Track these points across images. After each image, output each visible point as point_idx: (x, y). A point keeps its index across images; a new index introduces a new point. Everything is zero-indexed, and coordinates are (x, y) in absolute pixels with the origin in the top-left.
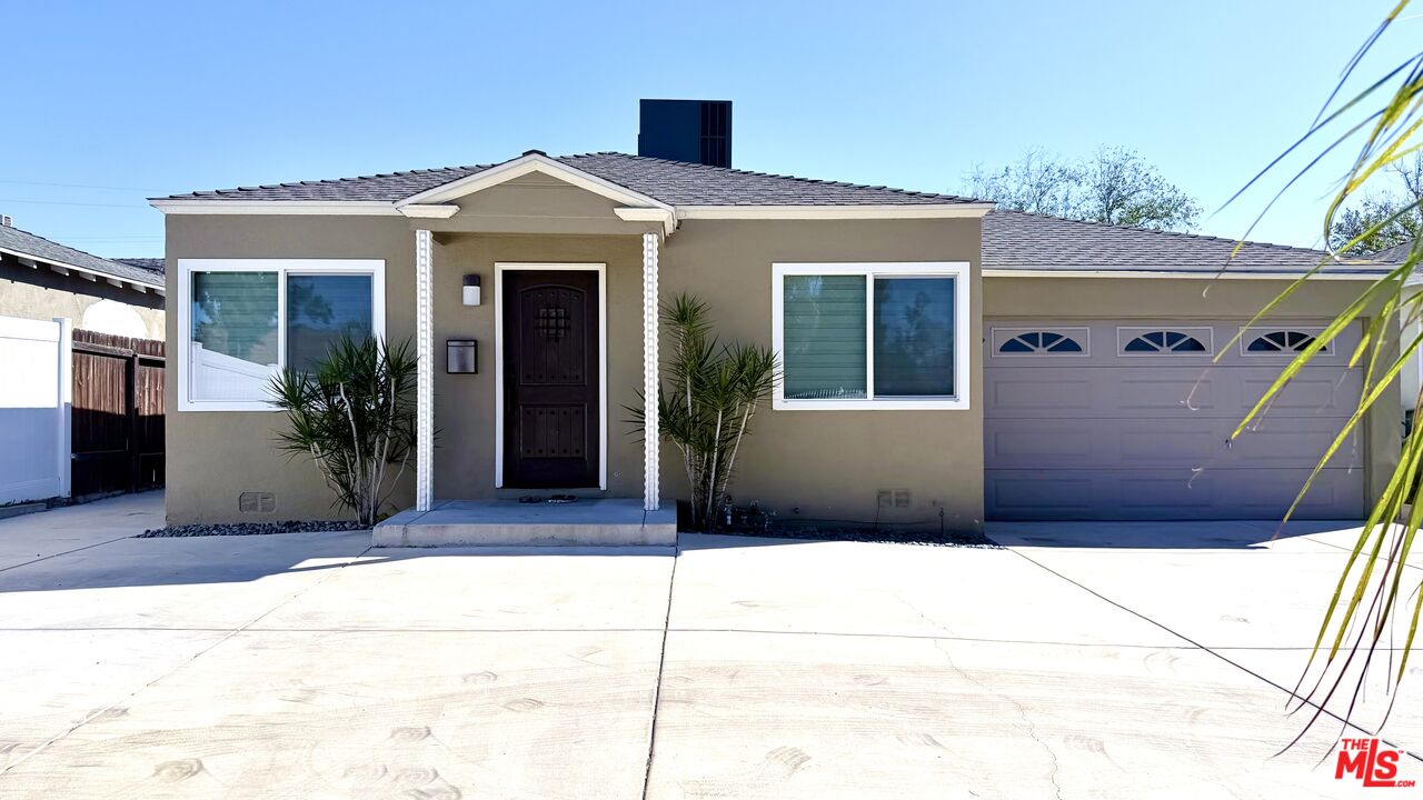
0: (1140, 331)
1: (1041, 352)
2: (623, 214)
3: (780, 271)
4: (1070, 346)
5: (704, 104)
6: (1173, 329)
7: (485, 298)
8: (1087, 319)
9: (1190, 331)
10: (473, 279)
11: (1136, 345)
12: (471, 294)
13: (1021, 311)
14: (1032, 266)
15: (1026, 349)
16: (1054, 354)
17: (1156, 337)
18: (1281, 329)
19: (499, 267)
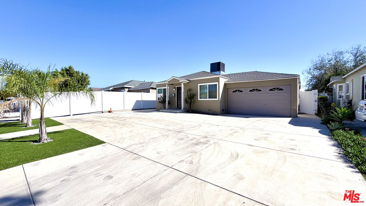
0: (251, 89)
1: (238, 92)
2: (180, 81)
3: (199, 85)
4: (241, 91)
5: (217, 63)
6: (256, 88)
7: (175, 90)
8: (244, 88)
9: (259, 89)
10: (175, 88)
11: (251, 91)
12: (174, 89)
13: (234, 87)
14: (234, 81)
15: (236, 92)
16: (240, 93)
17: (254, 90)
18: (275, 87)
19: (176, 87)
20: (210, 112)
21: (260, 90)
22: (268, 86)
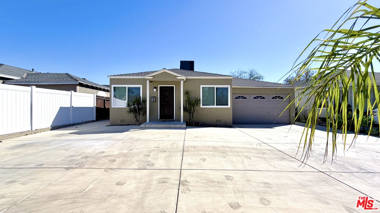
0: (256, 96)
1: (241, 99)
2: (178, 78)
4: (245, 98)
6: (260, 96)
8: (248, 94)
9: (263, 96)
10: (155, 88)
11: (255, 98)
12: (155, 90)
13: (238, 93)
14: (239, 86)
15: (238, 98)
16: (243, 99)
17: (258, 97)
18: (277, 96)
19: (159, 86)
20: (218, 123)
21: (263, 98)
22: (272, 94)
